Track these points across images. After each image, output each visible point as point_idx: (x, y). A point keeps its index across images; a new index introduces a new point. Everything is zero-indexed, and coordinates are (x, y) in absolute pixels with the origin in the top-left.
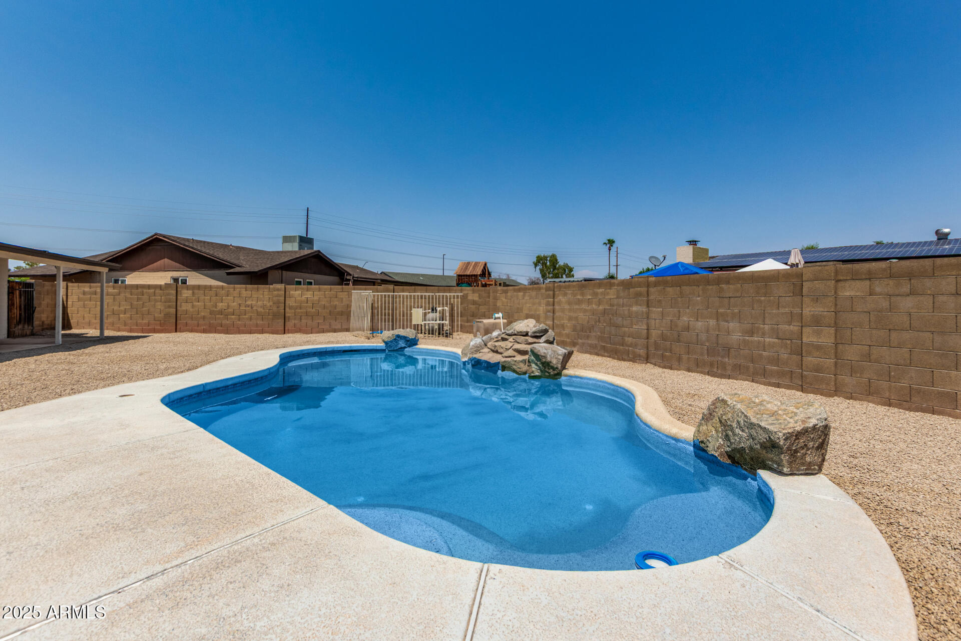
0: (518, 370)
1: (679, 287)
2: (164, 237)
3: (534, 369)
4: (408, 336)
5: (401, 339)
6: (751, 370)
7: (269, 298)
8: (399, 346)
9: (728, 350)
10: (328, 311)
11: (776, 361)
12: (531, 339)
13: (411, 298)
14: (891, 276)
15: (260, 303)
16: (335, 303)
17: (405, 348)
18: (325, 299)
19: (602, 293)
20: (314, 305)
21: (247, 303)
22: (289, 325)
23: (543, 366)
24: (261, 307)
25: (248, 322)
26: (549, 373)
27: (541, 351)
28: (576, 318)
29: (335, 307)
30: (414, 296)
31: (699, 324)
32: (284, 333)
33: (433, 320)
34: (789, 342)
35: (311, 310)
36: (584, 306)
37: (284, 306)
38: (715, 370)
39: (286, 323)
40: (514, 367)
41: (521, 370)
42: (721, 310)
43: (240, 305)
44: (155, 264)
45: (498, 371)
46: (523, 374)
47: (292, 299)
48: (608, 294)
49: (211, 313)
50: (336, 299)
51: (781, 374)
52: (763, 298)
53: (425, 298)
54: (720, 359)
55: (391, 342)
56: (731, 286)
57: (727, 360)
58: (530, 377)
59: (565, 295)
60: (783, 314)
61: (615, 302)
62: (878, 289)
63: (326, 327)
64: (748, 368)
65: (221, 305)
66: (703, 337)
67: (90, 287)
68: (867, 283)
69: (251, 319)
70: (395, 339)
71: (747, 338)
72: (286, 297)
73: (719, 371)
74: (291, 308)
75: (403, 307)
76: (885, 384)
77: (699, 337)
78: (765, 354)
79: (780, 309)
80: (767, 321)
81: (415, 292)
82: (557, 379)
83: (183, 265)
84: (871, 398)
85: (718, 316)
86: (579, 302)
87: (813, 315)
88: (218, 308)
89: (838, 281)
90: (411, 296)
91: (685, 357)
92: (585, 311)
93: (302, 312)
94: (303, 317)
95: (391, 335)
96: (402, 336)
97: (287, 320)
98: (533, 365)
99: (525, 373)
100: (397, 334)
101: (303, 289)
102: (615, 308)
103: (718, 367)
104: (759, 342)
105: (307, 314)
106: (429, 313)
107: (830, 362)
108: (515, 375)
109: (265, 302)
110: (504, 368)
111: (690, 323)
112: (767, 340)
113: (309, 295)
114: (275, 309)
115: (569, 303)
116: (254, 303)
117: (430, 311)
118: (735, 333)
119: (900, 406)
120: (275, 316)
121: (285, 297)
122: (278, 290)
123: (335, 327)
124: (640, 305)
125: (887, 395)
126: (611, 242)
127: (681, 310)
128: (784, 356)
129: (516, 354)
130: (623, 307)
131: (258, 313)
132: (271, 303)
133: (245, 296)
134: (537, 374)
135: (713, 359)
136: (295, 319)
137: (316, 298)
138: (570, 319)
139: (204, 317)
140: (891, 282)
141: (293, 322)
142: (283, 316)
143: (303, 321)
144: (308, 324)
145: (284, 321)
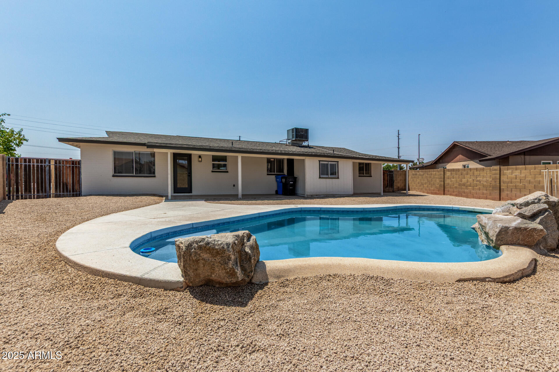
2: (457, 143)
3: (483, 238)
7: (490, 176)
10: (532, 185)
15: (485, 179)
16: (538, 179)
18: (530, 176)
20: (521, 180)
21: (477, 179)
22: (503, 194)
23: (486, 236)
24: (485, 182)
25: (478, 191)
26: (491, 245)
27: (483, 220)
29: (539, 182)
32: (500, 200)
35: (519, 184)
37: (499, 181)
39: (502, 193)
43: (473, 180)
44: (456, 158)
47: (505, 176)
49: (460, 185)
50: (538, 176)
65: (464, 181)
67: (415, 172)
69: (479, 189)
72: (501, 174)
74: (504, 182)
83: (467, 158)
88: (463, 182)
93: (512, 186)
94: (513, 190)
97: (502, 191)
98: (483, 234)
101: (513, 169)
105: (516, 187)
109: (487, 179)
113: (517, 173)
114: (493, 183)
116: (481, 179)
120: (494, 188)
122: (495, 170)
131: (484, 186)
132: (491, 179)
133: (476, 174)
134: (486, 243)
136: (507, 191)
137: (523, 175)
139: (456, 188)
141: (506, 192)
142: (499, 188)
143: (513, 192)
144: (517, 195)
145: (499, 191)
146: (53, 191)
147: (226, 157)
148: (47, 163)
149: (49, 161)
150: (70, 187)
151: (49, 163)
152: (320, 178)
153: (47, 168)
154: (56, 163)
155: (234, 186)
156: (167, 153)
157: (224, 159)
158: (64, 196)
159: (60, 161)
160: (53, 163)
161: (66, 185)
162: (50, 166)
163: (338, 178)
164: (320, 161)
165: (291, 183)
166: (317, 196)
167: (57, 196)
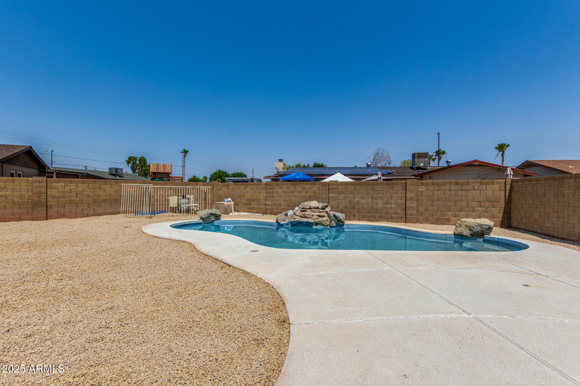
0: (325, 224)
1: (354, 186)
3: (333, 223)
4: (217, 213)
5: (212, 215)
6: (387, 217)
7: (28, 189)
8: (211, 220)
9: (377, 211)
10: (92, 200)
11: (396, 213)
12: (322, 210)
13: (163, 189)
14: (433, 185)
15: (16, 193)
16: (99, 193)
17: (214, 221)
18: (89, 190)
19: (308, 188)
20: (78, 195)
22: (51, 212)
23: (338, 221)
24: (18, 197)
26: (339, 224)
28: (290, 200)
29: (99, 196)
30: (165, 188)
31: (364, 201)
32: (47, 219)
33: (186, 204)
34: (401, 206)
35: (75, 199)
36: (296, 194)
37: (46, 196)
38: (371, 219)
39: (49, 210)
40: (323, 223)
41: (326, 224)
42: (374, 195)
45: (313, 226)
46: (327, 226)
47: (54, 190)
48: (312, 188)
50: (99, 190)
51: (398, 218)
52: (391, 191)
53: (173, 189)
54: (373, 214)
55: (207, 217)
56: (378, 186)
57: (376, 214)
58: (330, 227)
59: (281, 188)
60: (399, 197)
61: (318, 192)
62: (429, 189)
63: (92, 212)
64: (385, 217)
66: (366, 206)
68: (426, 186)
69: (5, 208)
70: (209, 216)
71: (385, 206)
73: (373, 219)
74: (52, 197)
75: (157, 195)
76: (431, 218)
77: (364, 206)
78: (392, 211)
79: (398, 194)
80: (393, 199)
81: (165, 185)
82: (342, 226)
84: (427, 222)
85: (372, 198)
86: (292, 192)
87: (410, 197)
89: (417, 186)
90: (163, 188)
91: (357, 215)
92: (296, 197)
93: (65, 201)
94: (66, 205)
95: (206, 213)
96: (213, 214)
97: (49, 208)
98: (333, 221)
99: (328, 226)
100: (210, 212)
101: (66, 181)
102: (317, 195)
103: (372, 218)
104: (390, 207)
105: (71, 202)
106: (181, 199)
107: (415, 212)
108: (323, 227)
109: (22, 193)
110: (317, 224)
111: (360, 201)
112: (393, 206)
113: (72, 186)
114: (35, 198)
115: (285, 192)
117: (181, 198)
118: (380, 204)
119: (435, 224)
120: (35, 204)
121: (47, 188)
122: (38, 182)
123: (100, 212)
124: (334, 194)
125: (432, 221)
126: (185, 152)
127: (355, 195)
128: (399, 211)
129: (318, 217)
130: (322, 194)
131: (14, 203)
132: (30, 194)
134: (335, 225)
135: (370, 214)
136: (58, 207)
137: (80, 189)
138: (285, 201)
140: (433, 187)
141: (56, 209)
142: (46, 206)
143: (66, 208)
144: (71, 210)
145: (46, 209)
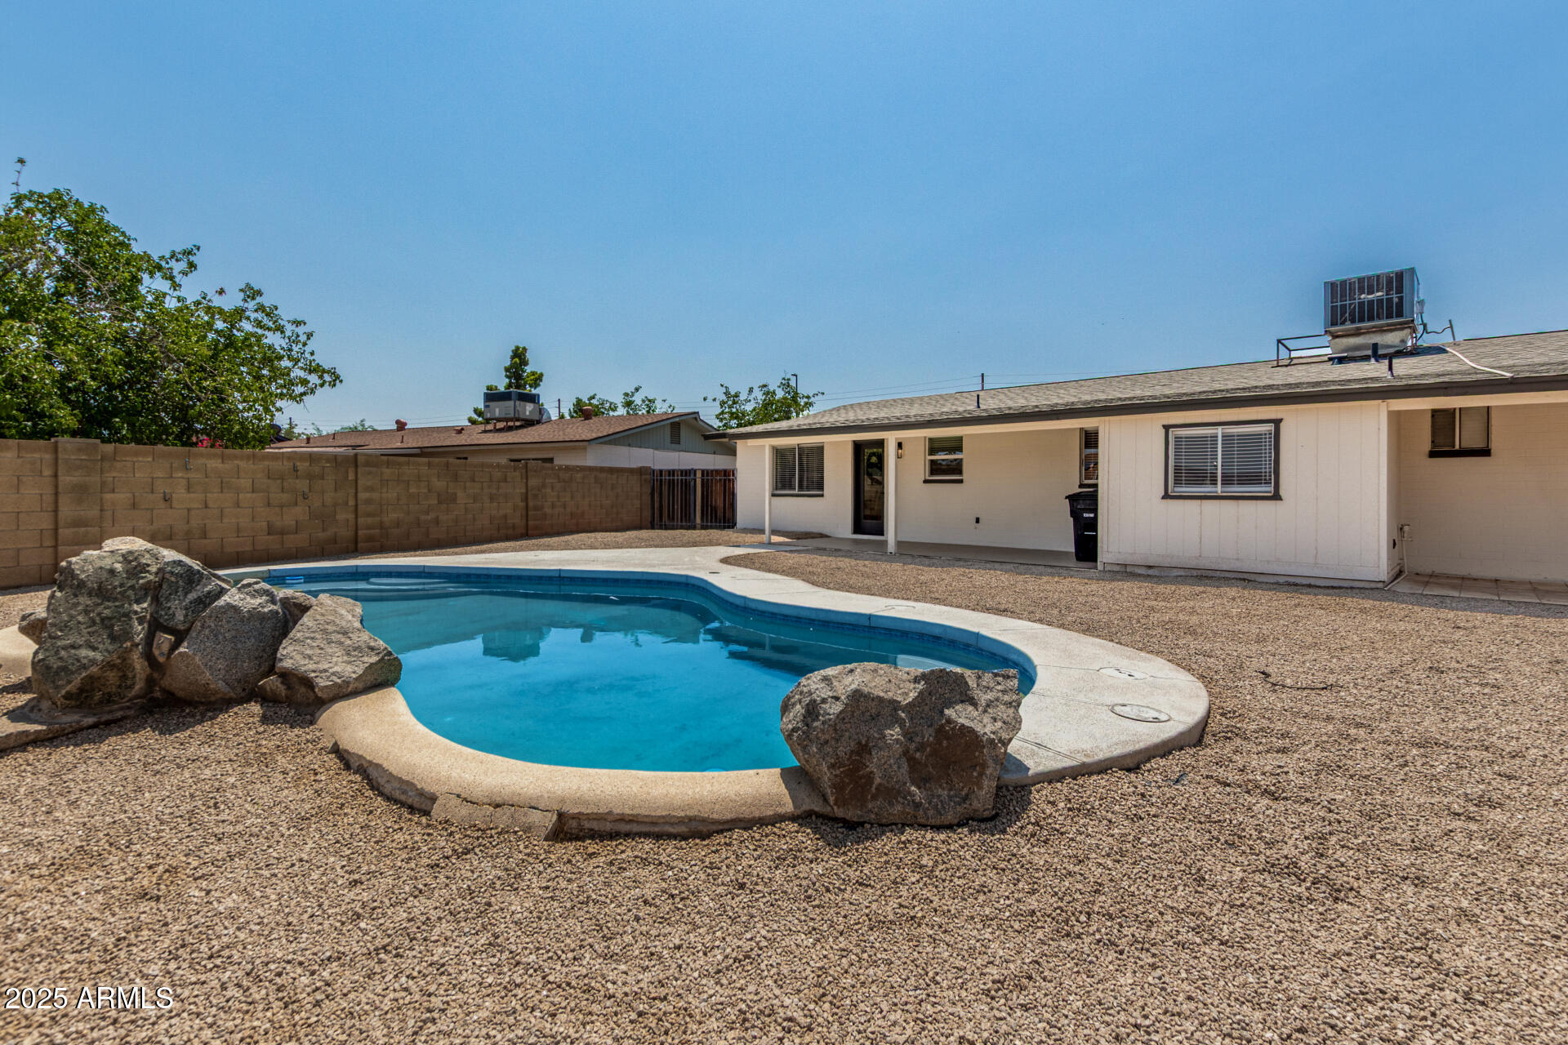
146: (698, 520)
147: (960, 439)
148: (692, 477)
149: (695, 471)
150: (720, 513)
151: (695, 475)
152: (1166, 496)
153: (692, 483)
154: (703, 475)
155: (978, 521)
156: (764, 446)
157: (956, 445)
158: (711, 528)
159: (707, 471)
160: (699, 475)
161: (714, 509)
162: (695, 480)
163: (1276, 497)
164: (1167, 428)
165: (1085, 515)
166: (1150, 572)
167: (704, 528)
